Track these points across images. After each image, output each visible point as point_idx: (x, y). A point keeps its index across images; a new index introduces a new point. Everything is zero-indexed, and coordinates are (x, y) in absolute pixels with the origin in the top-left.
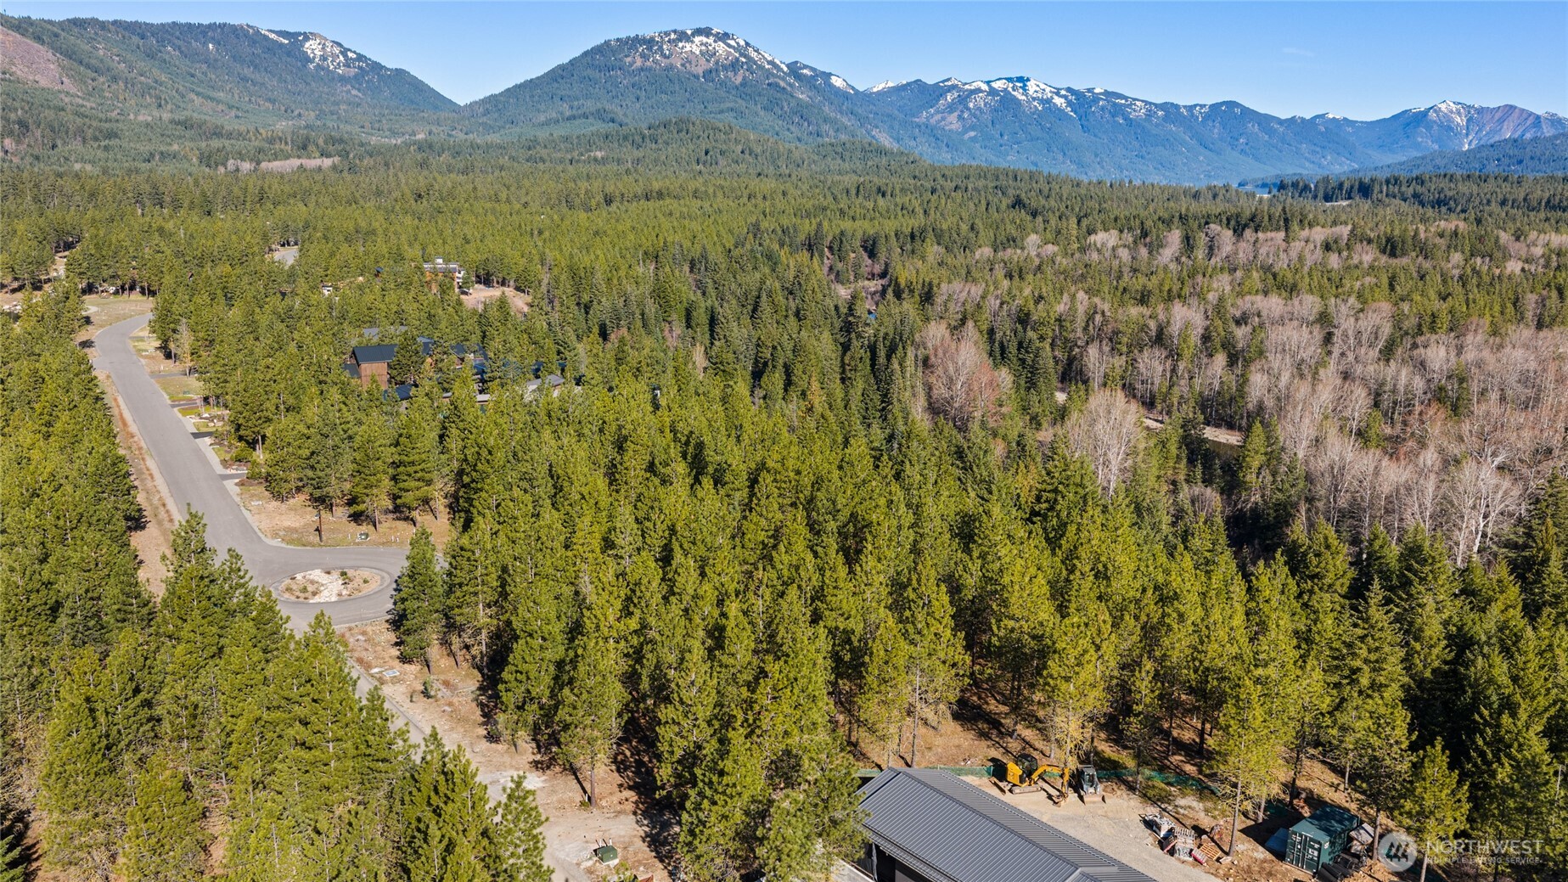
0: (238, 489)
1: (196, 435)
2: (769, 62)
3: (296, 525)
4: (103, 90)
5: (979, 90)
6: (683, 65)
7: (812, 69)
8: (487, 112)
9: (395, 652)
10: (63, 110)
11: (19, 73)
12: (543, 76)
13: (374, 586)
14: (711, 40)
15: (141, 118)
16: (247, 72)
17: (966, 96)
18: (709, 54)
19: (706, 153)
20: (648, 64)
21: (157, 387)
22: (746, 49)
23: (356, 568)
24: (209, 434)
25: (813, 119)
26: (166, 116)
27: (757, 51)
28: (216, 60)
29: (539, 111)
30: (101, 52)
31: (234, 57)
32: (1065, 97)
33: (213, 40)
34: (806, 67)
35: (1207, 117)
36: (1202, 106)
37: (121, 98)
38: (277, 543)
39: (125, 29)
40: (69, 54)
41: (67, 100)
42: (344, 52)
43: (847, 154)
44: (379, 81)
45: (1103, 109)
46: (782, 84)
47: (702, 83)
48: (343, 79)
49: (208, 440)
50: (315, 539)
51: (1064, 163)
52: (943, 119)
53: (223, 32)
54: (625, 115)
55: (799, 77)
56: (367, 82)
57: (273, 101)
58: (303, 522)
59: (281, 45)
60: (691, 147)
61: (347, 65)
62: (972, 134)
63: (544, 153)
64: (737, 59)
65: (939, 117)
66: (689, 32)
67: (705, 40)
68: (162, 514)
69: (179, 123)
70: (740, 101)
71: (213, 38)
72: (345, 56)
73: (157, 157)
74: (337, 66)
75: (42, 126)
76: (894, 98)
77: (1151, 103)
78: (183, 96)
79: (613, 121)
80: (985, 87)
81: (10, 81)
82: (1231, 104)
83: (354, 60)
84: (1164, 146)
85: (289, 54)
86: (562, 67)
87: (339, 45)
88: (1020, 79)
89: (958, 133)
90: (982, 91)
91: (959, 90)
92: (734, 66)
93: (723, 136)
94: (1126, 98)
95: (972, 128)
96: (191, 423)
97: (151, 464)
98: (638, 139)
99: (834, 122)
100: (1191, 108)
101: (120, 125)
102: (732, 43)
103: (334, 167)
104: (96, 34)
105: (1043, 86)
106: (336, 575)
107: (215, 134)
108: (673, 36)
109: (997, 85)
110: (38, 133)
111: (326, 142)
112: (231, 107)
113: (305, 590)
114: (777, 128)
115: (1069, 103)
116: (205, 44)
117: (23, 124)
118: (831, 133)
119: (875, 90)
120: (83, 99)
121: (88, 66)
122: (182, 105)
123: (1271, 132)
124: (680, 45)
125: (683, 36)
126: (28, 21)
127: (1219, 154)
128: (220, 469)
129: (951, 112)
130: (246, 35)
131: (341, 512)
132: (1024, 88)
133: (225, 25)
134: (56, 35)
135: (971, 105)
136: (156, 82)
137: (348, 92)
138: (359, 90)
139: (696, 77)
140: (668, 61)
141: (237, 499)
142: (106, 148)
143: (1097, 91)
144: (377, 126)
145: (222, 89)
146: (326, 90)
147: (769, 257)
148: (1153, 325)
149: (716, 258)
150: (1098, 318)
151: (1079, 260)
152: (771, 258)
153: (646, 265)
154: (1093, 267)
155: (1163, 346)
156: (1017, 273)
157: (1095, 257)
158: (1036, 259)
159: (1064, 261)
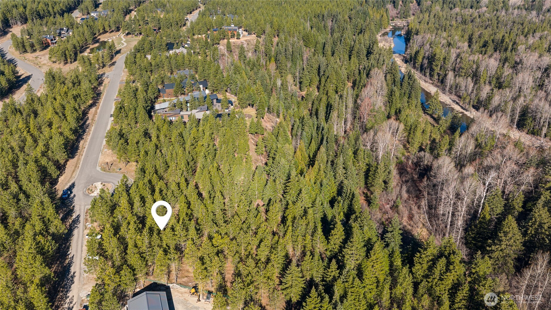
0: (105, 143)
1: (111, 116)
3: (109, 161)
23: (109, 182)
38: (99, 169)
49: (112, 119)
58: (111, 160)
106: (102, 185)
113: (92, 190)
141: (102, 148)
147: (365, 13)
148: (475, 66)
149: (340, 17)
150: (459, 60)
151: (495, 15)
152: (366, 14)
153: (311, 20)
154: (499, 19)
155: (476, 76)
156: (464, 22)
157: (503, 13)
158: (476, 14)
159: (487, 15)
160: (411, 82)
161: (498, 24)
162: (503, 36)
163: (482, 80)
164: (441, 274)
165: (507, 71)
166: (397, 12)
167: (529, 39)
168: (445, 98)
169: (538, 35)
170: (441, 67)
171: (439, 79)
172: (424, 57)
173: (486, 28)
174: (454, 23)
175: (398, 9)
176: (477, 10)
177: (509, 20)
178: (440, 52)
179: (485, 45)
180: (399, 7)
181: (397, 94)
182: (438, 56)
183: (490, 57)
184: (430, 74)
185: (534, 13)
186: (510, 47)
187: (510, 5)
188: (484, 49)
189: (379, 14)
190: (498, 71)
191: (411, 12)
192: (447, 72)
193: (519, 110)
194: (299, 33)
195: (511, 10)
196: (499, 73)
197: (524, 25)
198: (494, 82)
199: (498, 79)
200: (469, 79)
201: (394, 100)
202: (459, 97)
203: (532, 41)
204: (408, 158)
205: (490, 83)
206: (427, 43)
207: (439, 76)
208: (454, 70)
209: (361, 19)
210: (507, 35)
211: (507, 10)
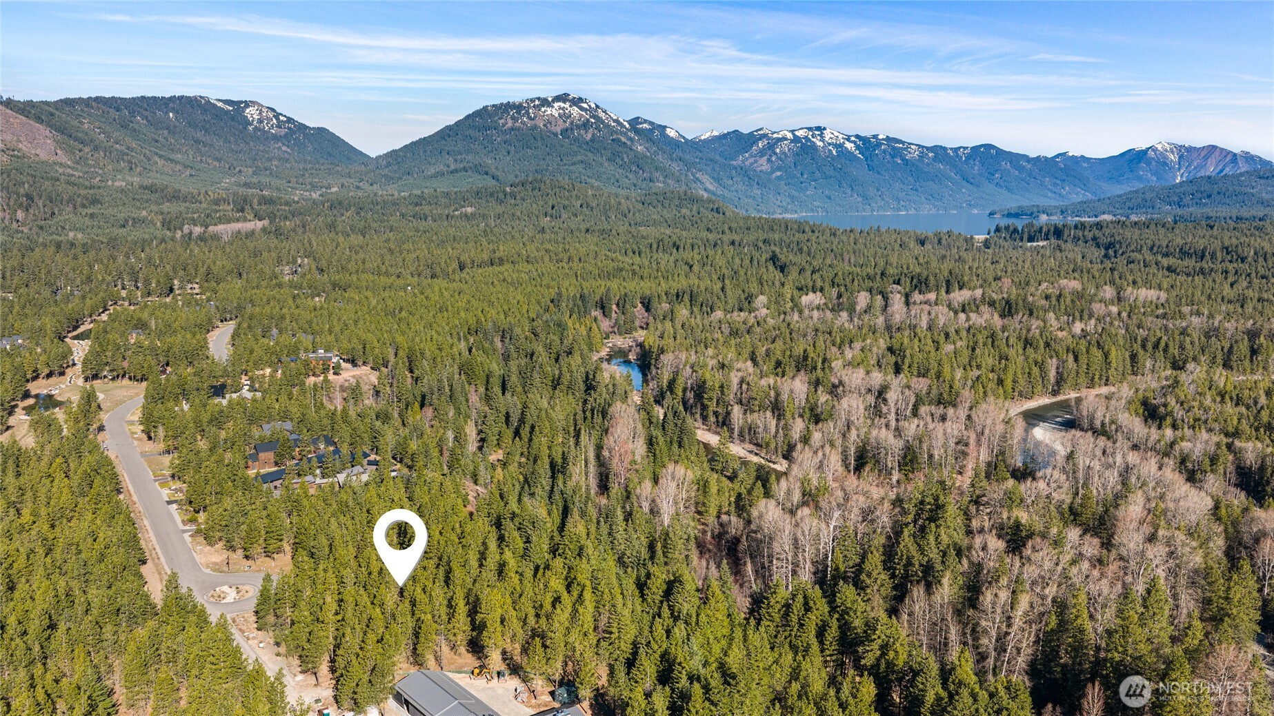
0: (190, 539)
1: (169, 503)
2: (614, 121)
3: (218, 561)
4: (87, 159)
5: (784, 139)
6: (545, 125)
7: (651, 123)
8: (389, 165)
9: (255, 626)
10: (58, 180)
11: (24, 148)
12: (433, 135)
13: (250, 594)
14: (567, 105)
15: (117, 184)
16: (199, 135)
17: (773, 143)
18: (565, 116)
19: (553, 208)
20: (517, 124)
21: (146, 465)
22: (596, 111)
23: (243, 584)
24: (175, 502)
25: (646, 168)
26: (136, 180)
27: (605, 112)
28: (175, 127)
29: (430, 164)
30: (86, 126)
31: (189, 123)
32: (854, 142)
33: (173, 110)
34: (645, 121)
35: (969, 157)
36: (965, 148)
37: (102, 164)
38: (208, 571)
39: (105, 104)
40: (61, 130)
41: (61, 171)
42: (277, 115)
43: (667, 202)
44: (304, 139)
45: (884, 151)
46: (623, 139)
47: (560, 140)
48: (276, 138)
49: (175, 506)
50: (225, 569)
51: (852, 196)
52: (756, 162)
53: (181, 103)
54: (497, 168)
55: (637, 132)
56: (295, 140)
57: (219, 160)
58: (221, 559)
59: (228, 111)
60: (541, 203)
61: (279, 126)
62: (779, 173)
63: (426, 209)
64: (588, 120)
65: (752, 160)
66: (550, 99)
67: (562, 105)
68: (154, 555)
69: (145, 188)
70: (590, 154)
71: (173, 108)
72: (277, 119)
73: (130, 222)
74: (271, 127)
75: (43, 198)
76: (717, 145)
77: (923, 147)
78: (149, 160)
79: (487, 173)
80: (790, 136)
81: (18, 157)
82: (989, 147)
83: (285, 122)
84: (933, 180)
85: (233, 119)
86: (449, 128)
87: (273, 110)
88: (818, 128)
89: (767, 173)
90: (786, 139)
91: (769, 138)
92: (586, 125)
93: (567, 193)
94: (903, 143)
95: (779, 169)
96: (165, 493)
97: (146, 522)
98: (501, 195)
99: (663, 170)
100: (956, 150)
101: (101, 191)
102: (585, 105)
103: (264, 230)
104: (82, 110)
105: (836, 134)
106: (234, 588)
107: (174, 197)
108: (537, 102)
109: (800, 133)
110: (41, 204)
111: (260, 204)
112: (186, 167)
113: (219, 596)
114: (617, 176)
115: (858, 147)
116: (167, 113)
117: (29, 197)
118: (661, 179)
119: (703, 138)
120: (73, 168)
121: (76, 139)
122: (148, 167)
123: (1021, 169)
124: (543, 109)
125: (545, 102)
126: (30, 104)
127: (978, 186)
128: (181, 527)
129: (762, 156)
130: (199, 105)
131: (240, 552)
132: (821, 135)
133: (182, 97)
134: (52, 115)
135: (778, 151)
136: (128, 148)
137: (279, 148)
138: (288, 147)
139: (556, 135)
140: (533, 122)
141: (190, 545)
142: (92, 216)
143: (880, 137)
144: (301, 180)
145: (179, 151)
146: (261, 148)
147: (559, 325)
148: (772, 393)
149: (517, 330)
150: (745, 387)
151: (784, 320)
152: (561, 325)
153: (466, 339)
154: (792, 326)
155: (777, 408)
156: (735, 333)
157: (796, 317)
158: (752, 321)
159: (771, 322)
160: (679, 422)
161: (791, 334)
162: (805, 351)
163: (788, 415)
164: (799, 619)
165: (823, 397)
166: (612, 324)
167: (846, 352)
168: (737, 450)
169: (857, 345)
170: (718, 401)
171: (718, 422)
172: (685, 390)
173: (773, 342)
174: (718, 335)
175: (611, 318)
176: (753, 314)
177: (807, 327)
178: (713, 379)
179: (778, 364)
180: (614, 315)
181: (661, 440)
182: (709, 384)
183: (793, 378)
184: (701, 414)
185: (844, 315)
186: (819, 365)
187: (803, 304)
188: (779, 370)
189: (583, 327)
190: (810, 398)
191: (637, 323)
192: (730, 408)
193: (853, 450)
194: (454, 359)
195: (806, 312)
196: (812, 401)
197: (834, 334)
198: (807, 415)
199: (812, 410)
200: (769, 414)
201: (657, 452)
202: (757, 445)
203: (850, 356)
204: (704, 532)
205: (801, 416)
206: (685, 366)
207: (717, 417)
208: (740, 402)
209: (554, 334)
210: (810, 349)
211: (801, 312)
